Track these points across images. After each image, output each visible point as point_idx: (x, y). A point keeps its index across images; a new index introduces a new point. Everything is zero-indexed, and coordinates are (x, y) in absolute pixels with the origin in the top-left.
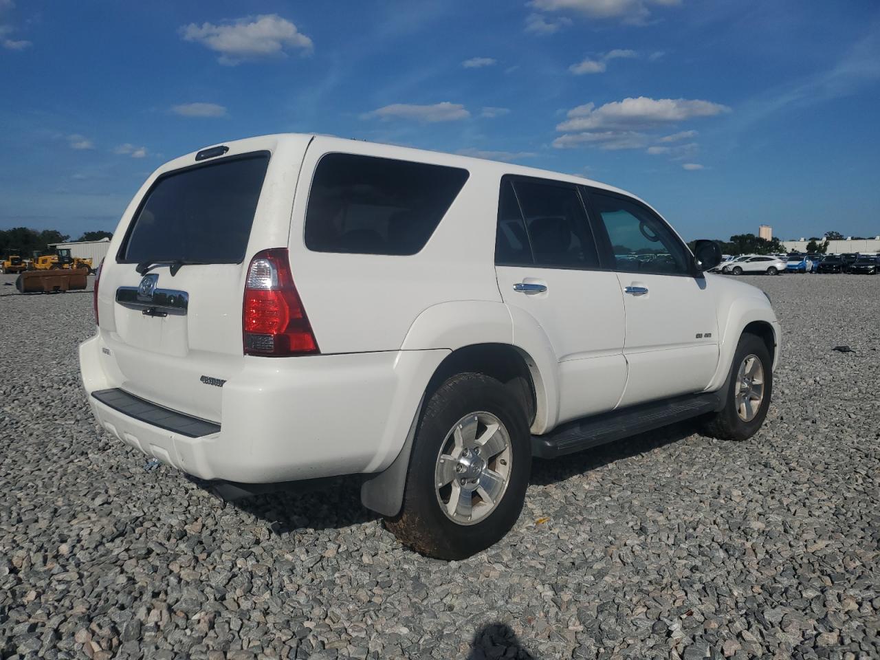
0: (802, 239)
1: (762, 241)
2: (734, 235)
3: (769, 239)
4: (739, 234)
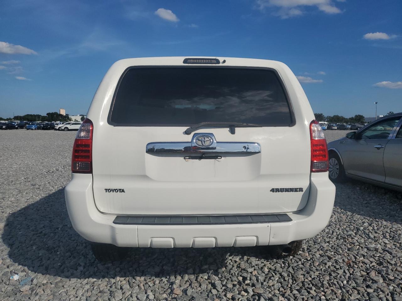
0: (78, 115)
1: (61, 115)
2: (48, 113)
3: (65, 115)
4: (51, 112)
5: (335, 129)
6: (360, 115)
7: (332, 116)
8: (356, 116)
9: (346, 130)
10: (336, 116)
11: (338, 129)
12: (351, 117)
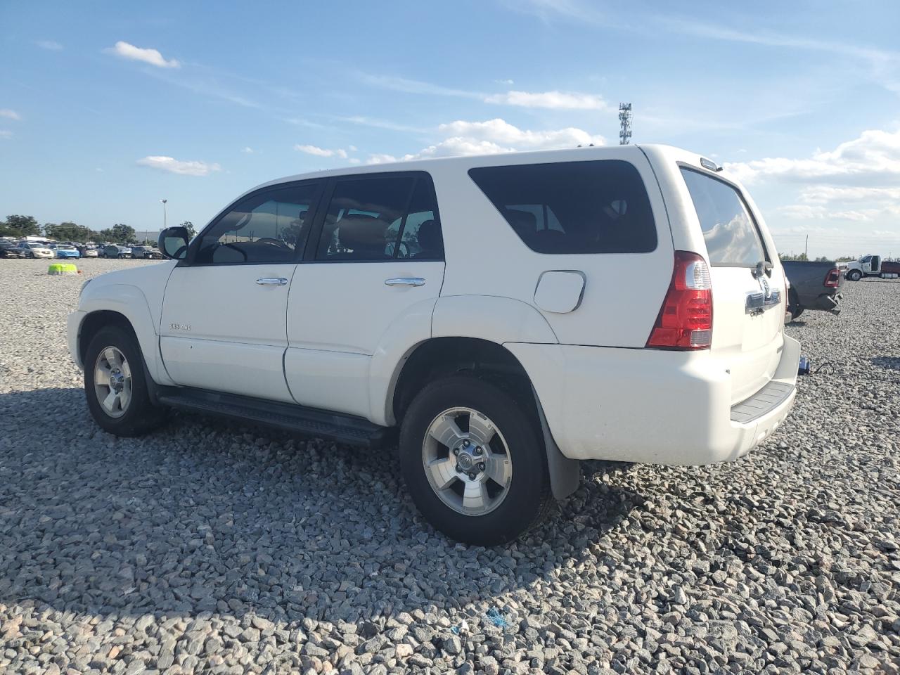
5: (94, 257)
6: (125, 226)
7: (58, 224)
8: (116, 227)
9: (122, 258)
10: (68, 224)
11: (100, 256)
12: (104, 229)
